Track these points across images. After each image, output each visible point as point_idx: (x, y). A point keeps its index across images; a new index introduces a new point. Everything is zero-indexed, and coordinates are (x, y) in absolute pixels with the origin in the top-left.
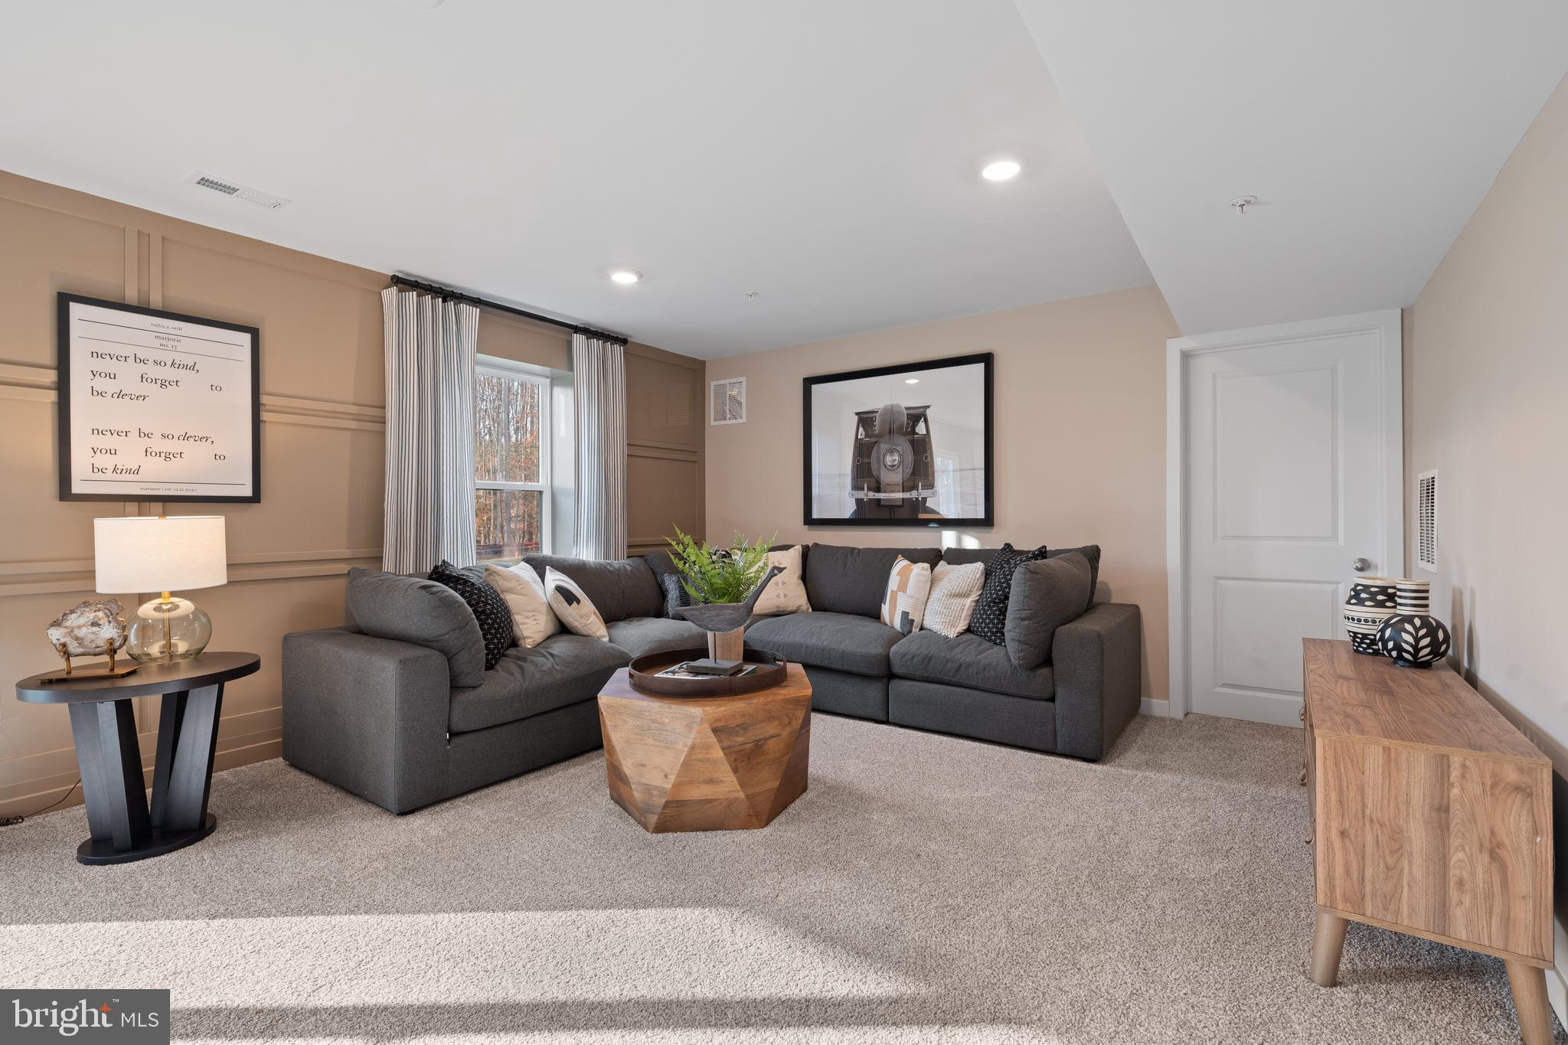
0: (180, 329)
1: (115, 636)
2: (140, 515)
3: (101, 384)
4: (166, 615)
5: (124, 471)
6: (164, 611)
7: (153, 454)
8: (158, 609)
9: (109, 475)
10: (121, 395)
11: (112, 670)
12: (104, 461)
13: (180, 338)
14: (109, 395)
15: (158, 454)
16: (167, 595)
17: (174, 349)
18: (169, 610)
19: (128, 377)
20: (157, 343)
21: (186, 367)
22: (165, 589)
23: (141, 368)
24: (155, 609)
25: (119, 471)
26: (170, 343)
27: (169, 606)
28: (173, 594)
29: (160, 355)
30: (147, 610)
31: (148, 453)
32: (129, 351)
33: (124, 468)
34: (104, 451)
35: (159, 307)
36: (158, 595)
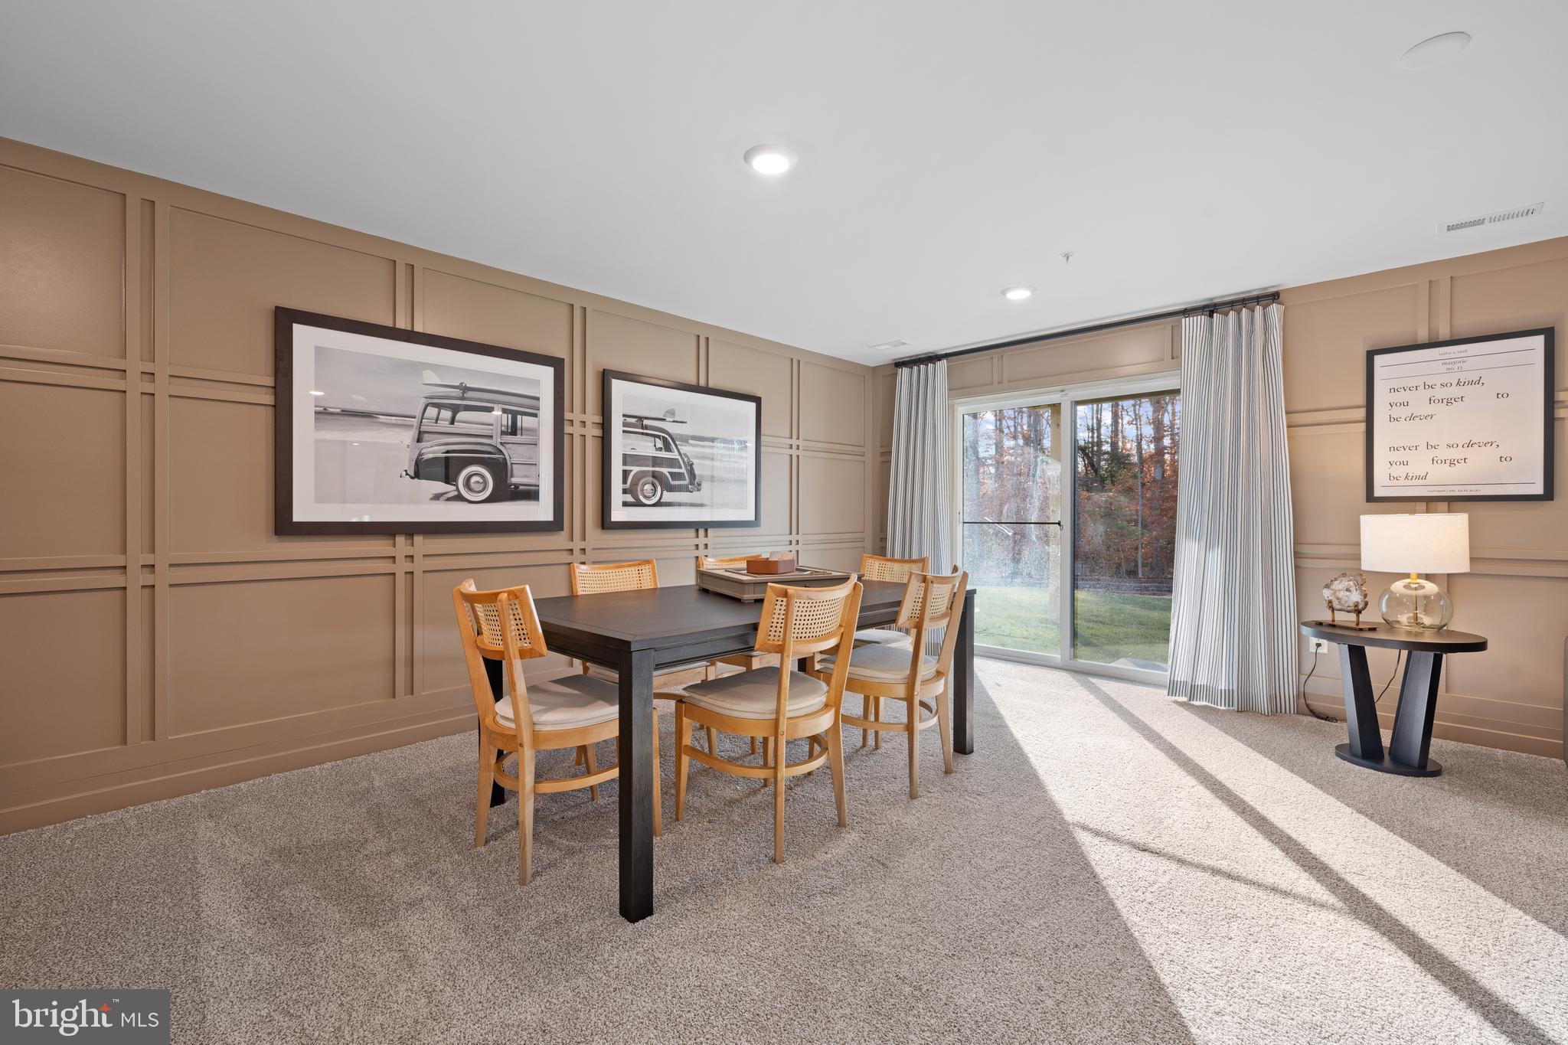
0: (1466, 351)
1: (1359, 600)
2: (1428, 511)
3: (1397, 412)
4: (1414, 593)
5: (1414, 478)
6: (1412, 589)
7: (1439, 462)
8: (1407, 587)
9: (1402, 482)
10: (1412, 417)
11: (1358, 624)
12: (1399, 471)
13: (1465, 359)
14: (1403, 419)
15: (1444, 461)
16: (1413, 576)
17: (1460, 369)
18: (1416, 589)
19: (1419, 403)
20: (1444, 369)
21: (1471, 383)
22: (1413, 571)
23: (1430, 392)
24: (1405, 587)
25: (1410, 478)
26: (1455, 367)
27: (1416, 586)
28: (1420, 576)
29: (1445, 379)
30: (1398, 586)
31: (1435, 462)
32: (1420, 382)
33: (1414, 475)
34: (1398, 463)
35: (1448, 338)
36: (1407, 576)
